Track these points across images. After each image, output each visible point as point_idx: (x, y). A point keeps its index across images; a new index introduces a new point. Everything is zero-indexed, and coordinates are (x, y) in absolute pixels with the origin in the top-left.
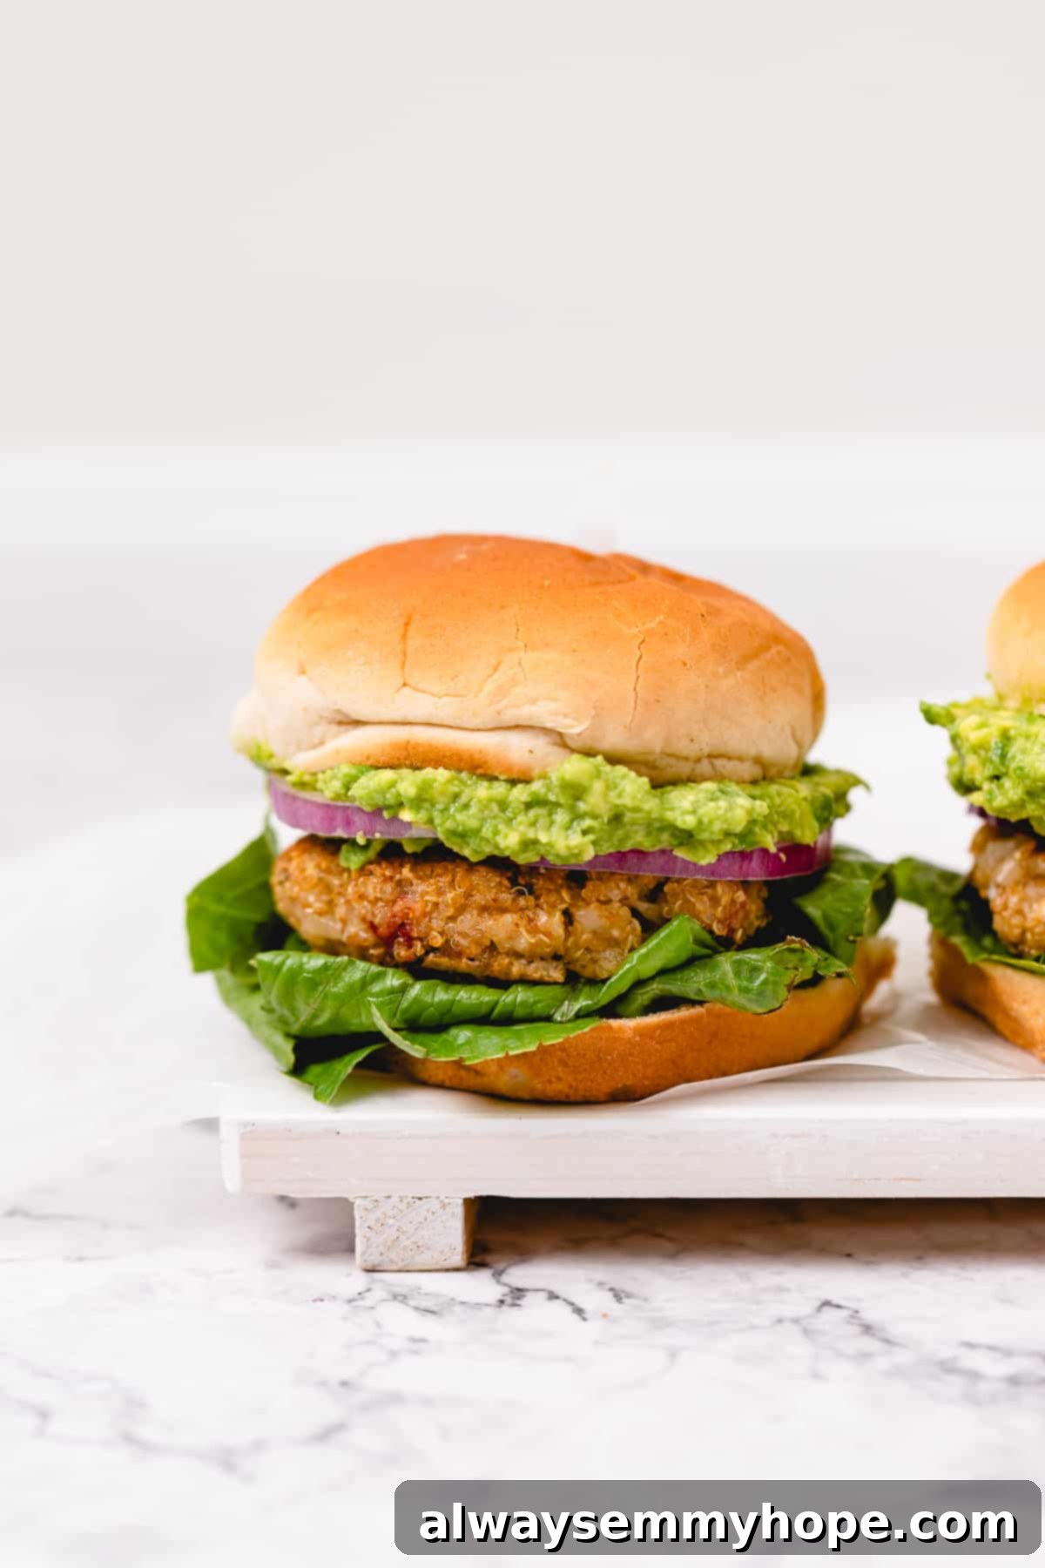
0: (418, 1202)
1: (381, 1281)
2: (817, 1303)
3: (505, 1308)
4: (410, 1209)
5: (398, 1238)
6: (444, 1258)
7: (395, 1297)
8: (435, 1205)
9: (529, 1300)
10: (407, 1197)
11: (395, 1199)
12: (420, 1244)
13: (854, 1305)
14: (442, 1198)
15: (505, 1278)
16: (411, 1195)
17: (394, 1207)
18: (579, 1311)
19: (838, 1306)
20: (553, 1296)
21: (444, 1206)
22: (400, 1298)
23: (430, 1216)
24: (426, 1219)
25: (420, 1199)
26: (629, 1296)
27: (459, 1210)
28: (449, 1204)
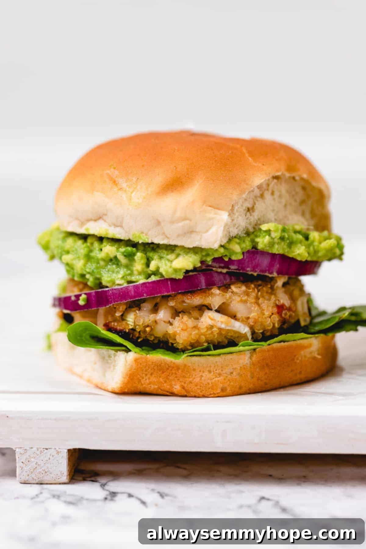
0: (46, 450)
1: (46, 489)
2: (258, 498)
3: (107, 501)
4: (42, 454)
5: (36, 468)
6: (58, 478)
7: (54, 496)
8: (53, 452)
9: (118, 498)
10: (40, 448)
11: (35, 449)
12: (46, 471)
13: (276, 498)
14: (57, 449)
15: (106, 487)
16: (42, 448)
17: (34, 452)
18: (143, 503)
19: (268, 499)
20: (130, 496)
21: (58, 453)
22: (57, 497)
23: (51, 457)
24: (49, 459)
25: (47, 449)
26: (167, 495)
27: (65, 455)
28: (61, 452)
